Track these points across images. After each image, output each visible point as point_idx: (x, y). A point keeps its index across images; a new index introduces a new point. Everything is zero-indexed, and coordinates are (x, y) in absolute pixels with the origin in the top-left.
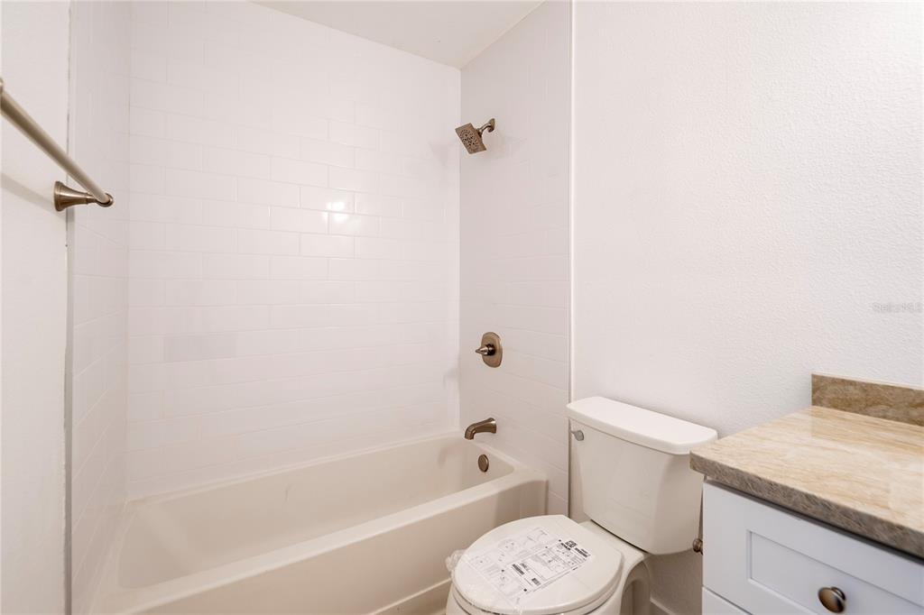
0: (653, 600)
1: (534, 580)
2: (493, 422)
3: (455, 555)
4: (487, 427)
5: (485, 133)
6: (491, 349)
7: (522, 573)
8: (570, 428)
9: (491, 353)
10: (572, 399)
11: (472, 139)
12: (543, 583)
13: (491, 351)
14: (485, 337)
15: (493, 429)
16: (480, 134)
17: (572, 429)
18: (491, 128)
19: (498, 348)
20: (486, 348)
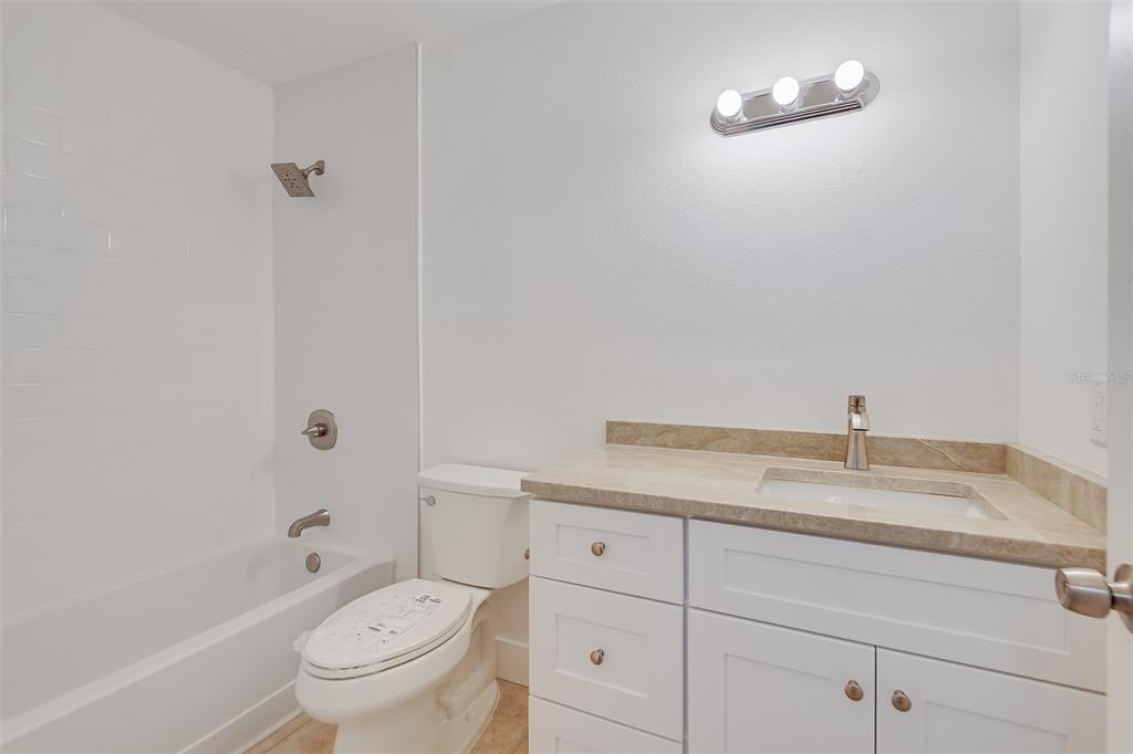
0: (497, 638)
1: (392, 632)
2: (326, 513)
3: (303, 636)
4: (320, 520)
5: (312, 176)
6: (321, 429)
7: (378, 630)
8: (419, 495)
9: (323, 434)
10: (422, 467)
11: (295, 180)
12: (399, 631)
13: (322, 432)
14: (313, 416)
15: (325, 521)
16: (306, 177)
17: (422, 496)
18: (320, 170)
19: (331, 427)
20: (316, 428)
